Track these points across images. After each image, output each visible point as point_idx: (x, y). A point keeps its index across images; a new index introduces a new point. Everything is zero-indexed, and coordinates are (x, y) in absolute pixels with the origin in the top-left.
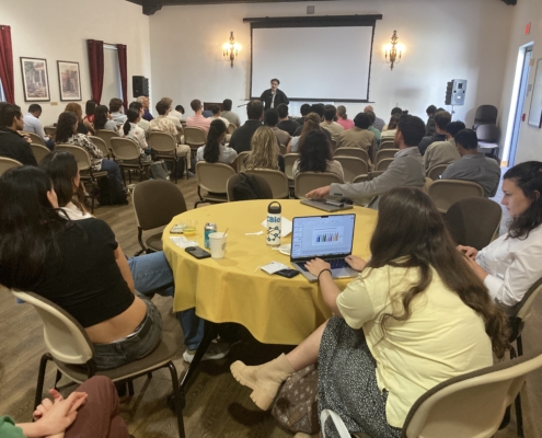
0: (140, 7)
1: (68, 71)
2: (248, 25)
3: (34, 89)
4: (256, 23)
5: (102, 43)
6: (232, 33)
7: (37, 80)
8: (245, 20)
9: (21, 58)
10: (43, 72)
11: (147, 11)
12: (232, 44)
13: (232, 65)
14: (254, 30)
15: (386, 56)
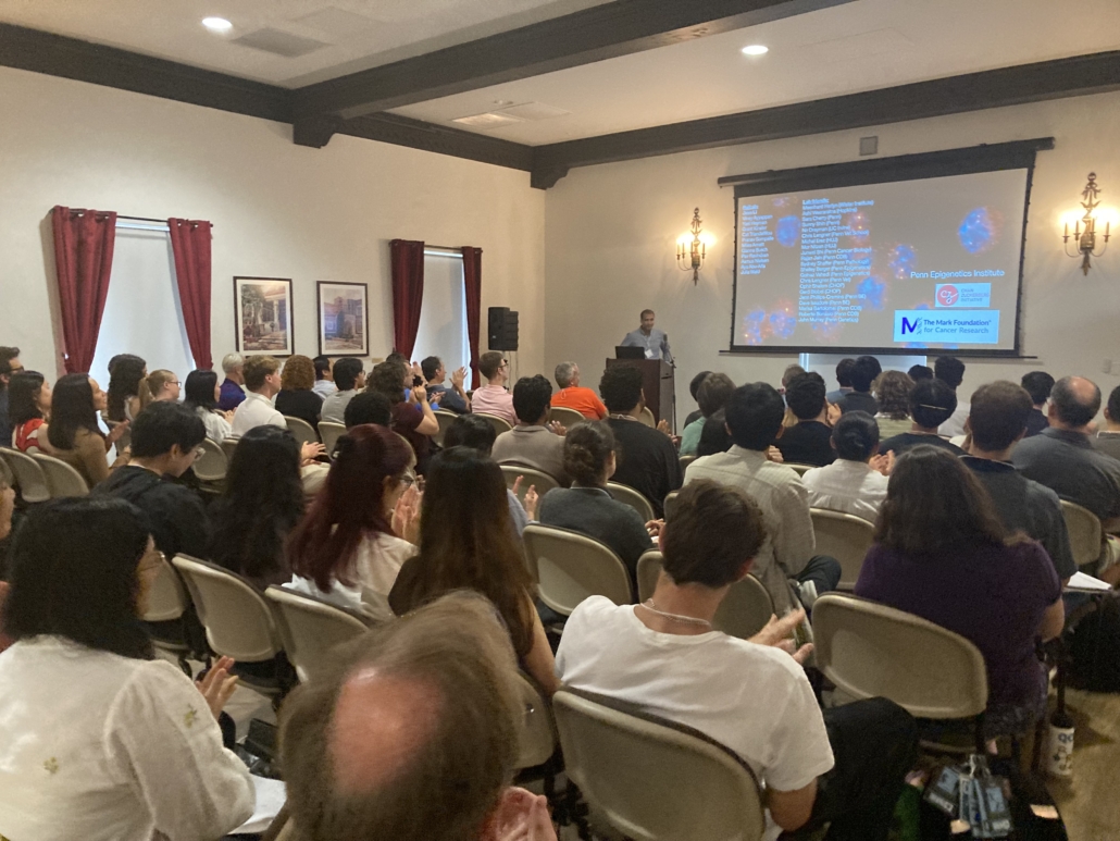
0: (525, 176)
1: (340, 301)
2: (729, 191)
3: (259, 335)
4: (747, 186)
5: (420, 246)
7: (267, 317)
8: (722, 181)
9: (235, 278)
10: (282, 304)
11: (534, 184)
12: (696, 233)
13: (696, 278)
14: (741, 200)
15: (1066, 238)
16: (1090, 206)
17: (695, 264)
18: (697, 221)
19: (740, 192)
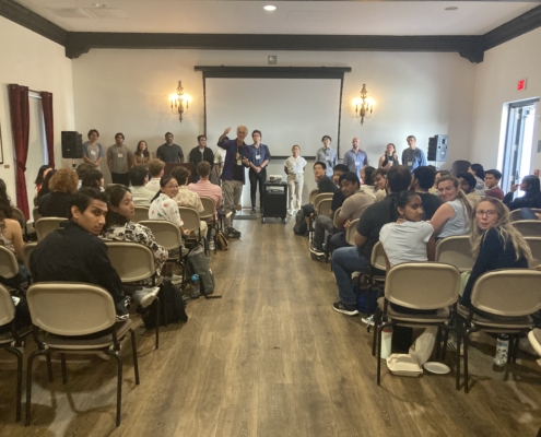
0: (61, 49)
2: (200, 74)
4: (209, 72)
5: (27, 89)
6: (180, 83)
11: (67, 55)
12: (180, 94)
13: (181, 119)
14: (207, 79)
15: (357, 110)
16: (363, 98)
17: (180, 111)
18: (180, 87)
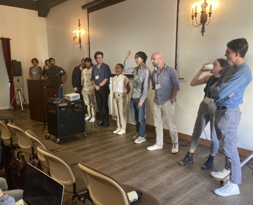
0: (36, 12)
6: (79, 21)
8: (83, 7)
11: (39, 16)
12: (80, 29)
13: (80, 47)
14: (89, 14)
15: (193, 16)
17: (80, 41)
18: (79, 25)
19: (90, 11)
